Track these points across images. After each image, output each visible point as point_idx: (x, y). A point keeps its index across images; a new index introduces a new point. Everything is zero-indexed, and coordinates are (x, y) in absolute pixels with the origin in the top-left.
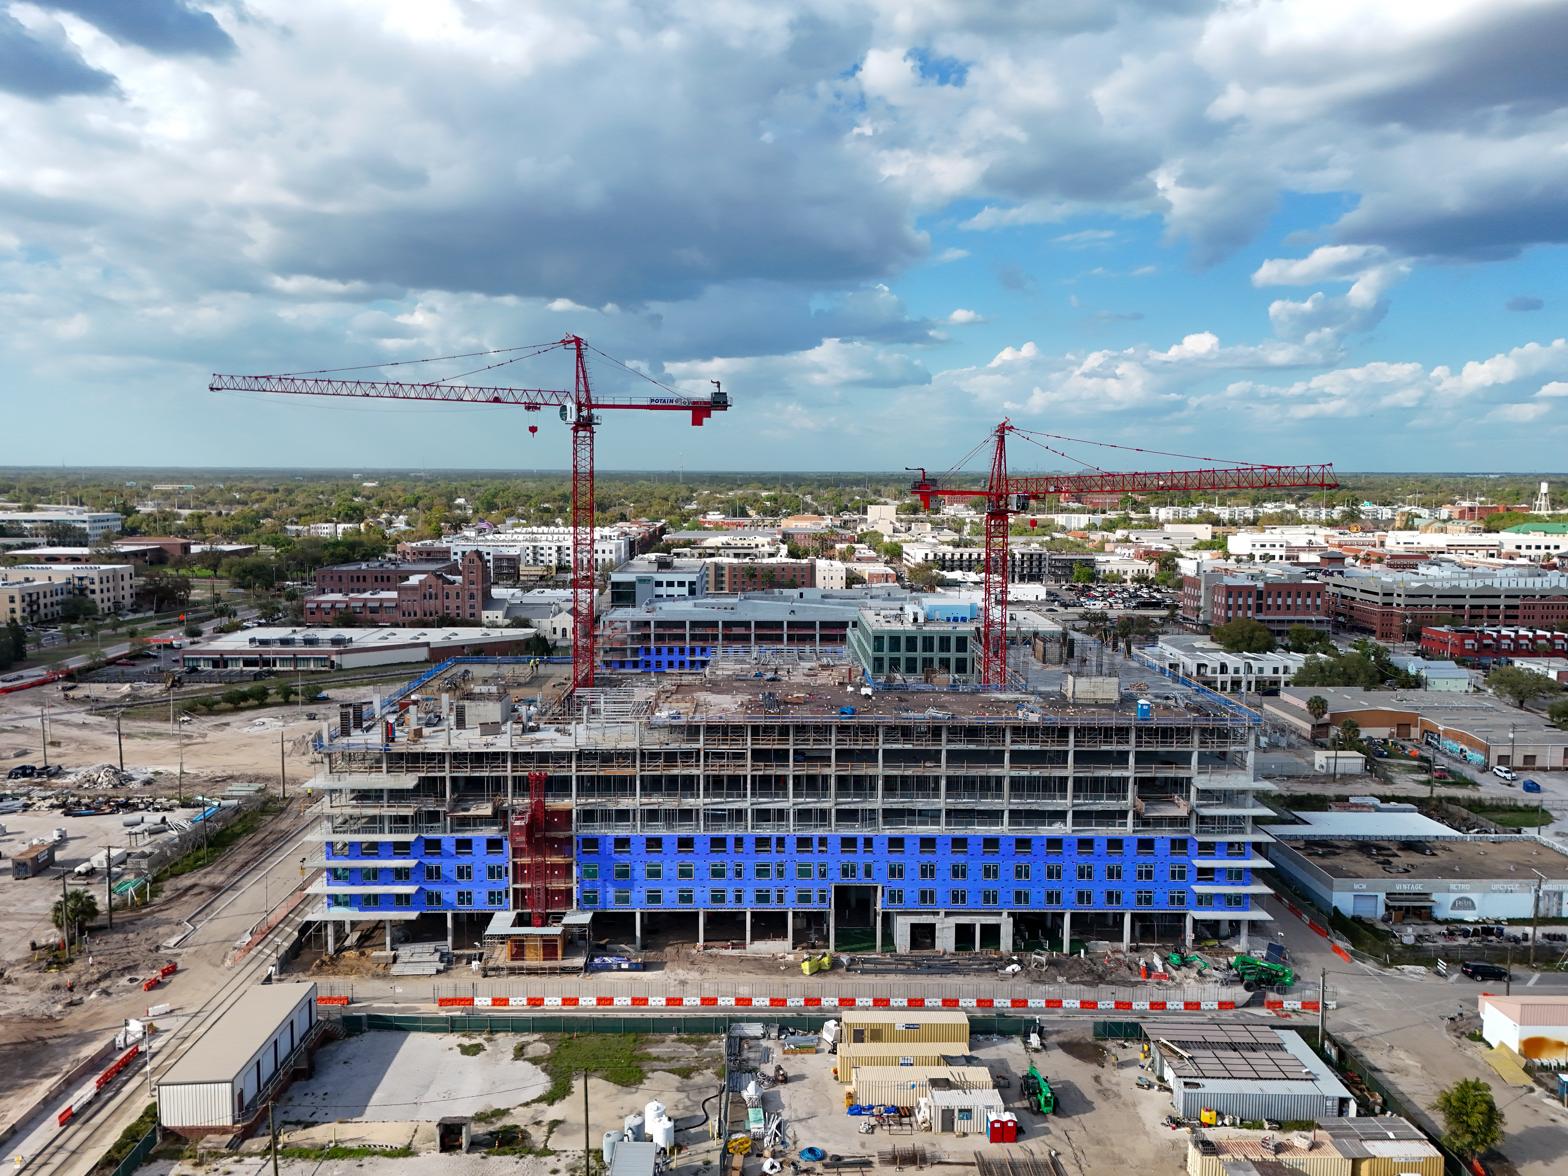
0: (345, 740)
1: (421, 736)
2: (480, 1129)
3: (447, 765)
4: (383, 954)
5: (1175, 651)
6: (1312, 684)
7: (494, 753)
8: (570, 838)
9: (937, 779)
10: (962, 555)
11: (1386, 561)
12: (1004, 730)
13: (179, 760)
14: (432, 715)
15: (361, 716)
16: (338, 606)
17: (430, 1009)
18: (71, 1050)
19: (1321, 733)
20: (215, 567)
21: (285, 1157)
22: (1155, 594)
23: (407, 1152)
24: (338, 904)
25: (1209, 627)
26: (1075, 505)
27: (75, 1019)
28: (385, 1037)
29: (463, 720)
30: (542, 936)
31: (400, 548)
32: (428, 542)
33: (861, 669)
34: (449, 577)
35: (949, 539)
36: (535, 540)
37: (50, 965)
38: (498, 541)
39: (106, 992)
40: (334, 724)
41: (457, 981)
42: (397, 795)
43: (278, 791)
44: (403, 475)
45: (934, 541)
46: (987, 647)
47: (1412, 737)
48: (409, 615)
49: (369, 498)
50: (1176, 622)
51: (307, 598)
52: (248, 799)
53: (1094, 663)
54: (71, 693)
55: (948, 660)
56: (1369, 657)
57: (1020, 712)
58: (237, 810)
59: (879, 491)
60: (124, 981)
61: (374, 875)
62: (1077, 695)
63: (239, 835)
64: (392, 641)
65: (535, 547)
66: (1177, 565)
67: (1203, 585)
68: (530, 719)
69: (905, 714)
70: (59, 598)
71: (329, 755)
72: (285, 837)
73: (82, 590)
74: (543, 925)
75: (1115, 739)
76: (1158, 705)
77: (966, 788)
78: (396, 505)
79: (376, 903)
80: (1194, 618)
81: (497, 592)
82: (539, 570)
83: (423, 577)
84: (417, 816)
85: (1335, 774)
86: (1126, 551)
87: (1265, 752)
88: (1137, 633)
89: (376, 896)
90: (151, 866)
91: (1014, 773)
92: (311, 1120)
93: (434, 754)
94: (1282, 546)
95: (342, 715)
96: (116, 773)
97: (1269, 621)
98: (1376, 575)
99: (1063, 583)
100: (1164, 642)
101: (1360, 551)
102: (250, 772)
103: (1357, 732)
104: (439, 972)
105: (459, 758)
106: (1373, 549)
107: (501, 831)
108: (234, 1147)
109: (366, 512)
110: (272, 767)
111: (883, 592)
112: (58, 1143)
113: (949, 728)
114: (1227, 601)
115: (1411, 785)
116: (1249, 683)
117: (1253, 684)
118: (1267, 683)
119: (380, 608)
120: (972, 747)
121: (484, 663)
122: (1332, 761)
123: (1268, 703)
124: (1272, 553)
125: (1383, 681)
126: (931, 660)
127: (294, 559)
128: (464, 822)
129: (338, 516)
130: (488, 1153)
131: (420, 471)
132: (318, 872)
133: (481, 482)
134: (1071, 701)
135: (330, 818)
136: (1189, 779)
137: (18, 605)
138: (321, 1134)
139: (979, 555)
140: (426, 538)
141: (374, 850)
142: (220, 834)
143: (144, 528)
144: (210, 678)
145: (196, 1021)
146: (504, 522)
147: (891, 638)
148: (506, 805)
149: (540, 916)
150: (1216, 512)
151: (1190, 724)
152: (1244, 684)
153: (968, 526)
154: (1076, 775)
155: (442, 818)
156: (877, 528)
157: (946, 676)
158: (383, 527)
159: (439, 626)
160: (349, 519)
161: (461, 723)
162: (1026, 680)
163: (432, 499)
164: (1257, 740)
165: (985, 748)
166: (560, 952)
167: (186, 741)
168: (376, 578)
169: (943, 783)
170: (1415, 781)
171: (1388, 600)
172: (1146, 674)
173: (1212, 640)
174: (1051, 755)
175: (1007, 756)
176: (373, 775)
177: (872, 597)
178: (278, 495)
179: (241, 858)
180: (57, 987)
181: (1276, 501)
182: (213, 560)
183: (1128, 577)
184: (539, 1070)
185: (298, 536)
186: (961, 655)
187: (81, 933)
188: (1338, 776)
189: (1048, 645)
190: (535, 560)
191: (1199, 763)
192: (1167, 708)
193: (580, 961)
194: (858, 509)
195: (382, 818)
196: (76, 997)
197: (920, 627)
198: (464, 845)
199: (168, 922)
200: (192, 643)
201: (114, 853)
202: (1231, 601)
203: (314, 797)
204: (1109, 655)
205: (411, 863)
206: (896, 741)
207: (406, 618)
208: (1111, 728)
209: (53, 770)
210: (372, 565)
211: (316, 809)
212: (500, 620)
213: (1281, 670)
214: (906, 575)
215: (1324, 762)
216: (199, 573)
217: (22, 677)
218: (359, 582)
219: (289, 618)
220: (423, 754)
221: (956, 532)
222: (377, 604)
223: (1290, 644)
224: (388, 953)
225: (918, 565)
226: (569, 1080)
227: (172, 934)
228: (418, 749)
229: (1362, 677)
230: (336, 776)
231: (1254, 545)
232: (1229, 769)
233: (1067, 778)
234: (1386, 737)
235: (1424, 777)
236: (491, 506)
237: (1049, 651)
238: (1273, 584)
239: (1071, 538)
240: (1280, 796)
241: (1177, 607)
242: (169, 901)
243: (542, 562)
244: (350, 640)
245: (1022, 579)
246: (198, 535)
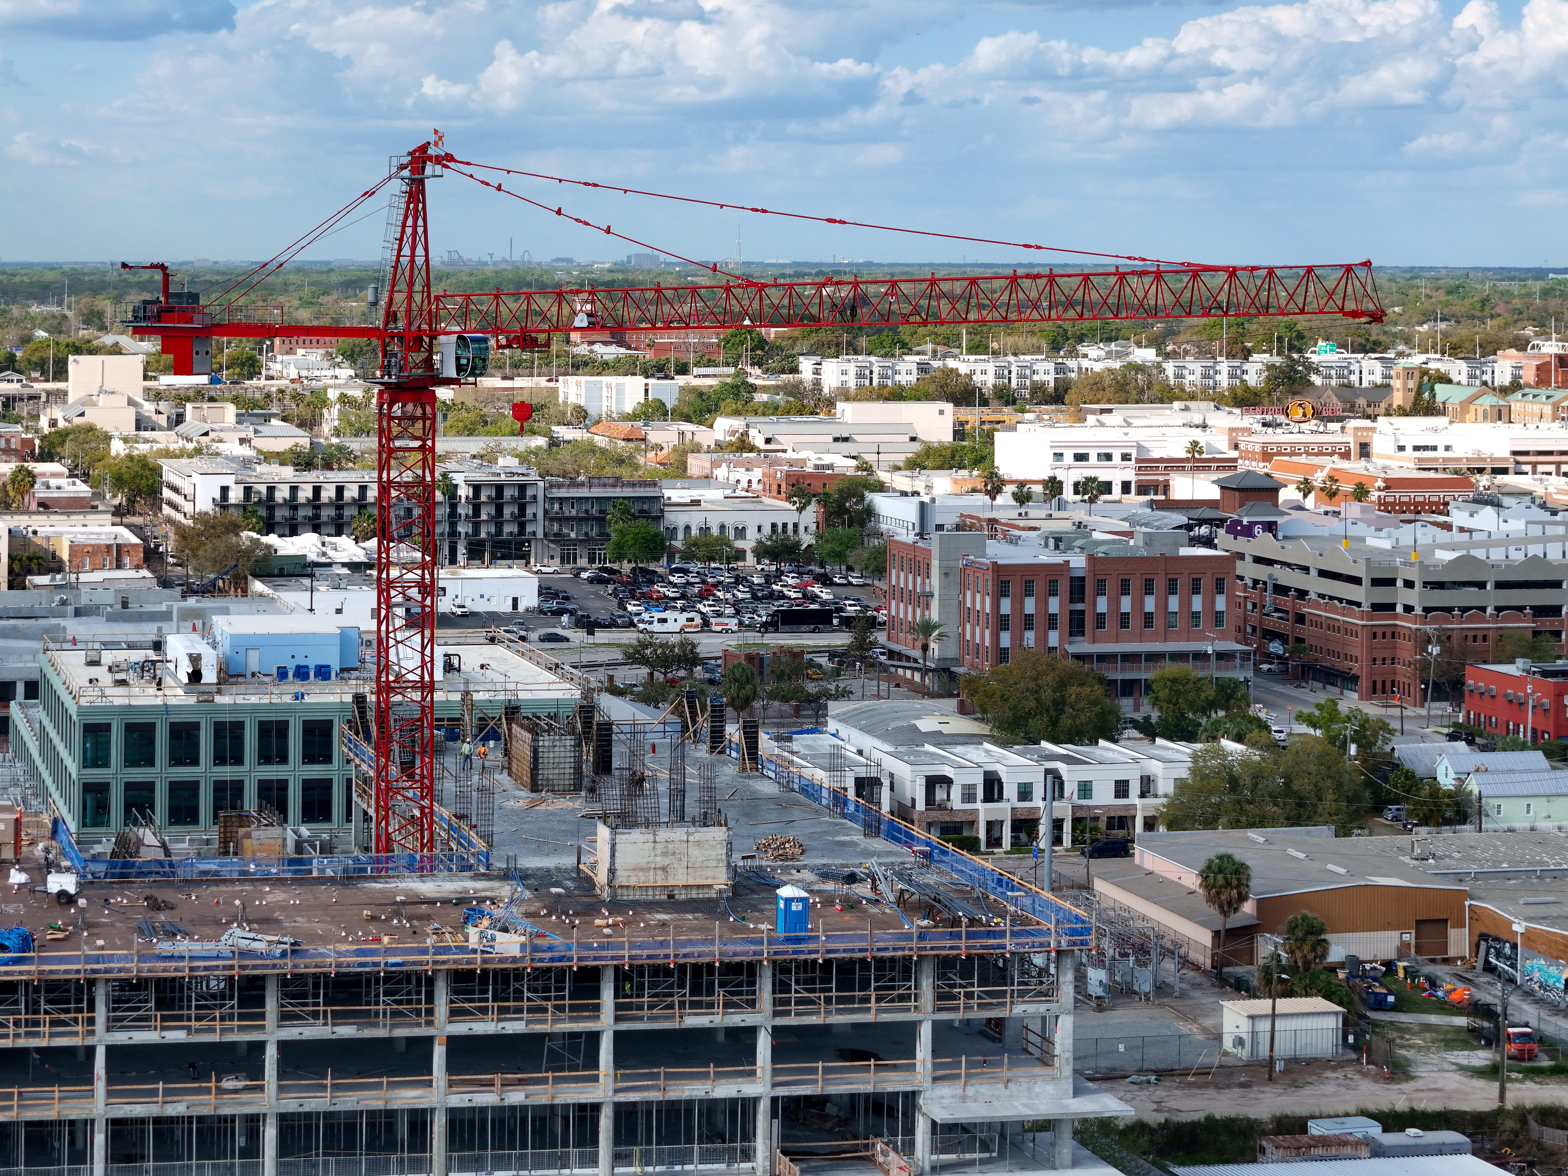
5: (868, 742)
6: (1210, 823)
9: (253, 1123)
10: (317, 490)
11: (1374, 495)
12: (430, 982)
19: (1235, 954)
22: (816, 589)
25: (953, 676)
26: (610, 352)
33: (46, 819)
35: (282, 445)
45: (245, 451)
46: (383, 748)
47: (1452, 953)
50: (871, 665)
53: (663, 788)
55: (283, 785)
56: (1344, 746)
57: (473, 933)
59: (100, 315)
62: (622, 878)
66: (870, 512)
67: (935, 564)
69: (165, 947)
75: (719, 996)
76: (828, 900)
77: (330, 1147)
80: (916, 653)
85: (1271, 1061)
86: (741, 475)
87: (1100, 1009)
88: (772, 696)
91: (458, 1100)
94: (1126, 457)
97: (1102, 658)
98: (1353, 531)
99: (582, 562)
100: (843, 719)
101: (1315, 468)
103: (1321, 947)
106: (1344, 465)
111: (108, 598)
113: (284, 982)
114: (996, 605)
115: (1453, 1081)
116: (1058, 824)
117: (1067, 827)
118: (1102, 825)
120: (347, 1031)
122: (1264, 1026)
123: (1104, 878)
124: (1103, 476)
125: (1378, 809)
126: (237, 787)
134: (606, 895)
136: (911, 1098)
139: (363, 489)
147: (130, 728)
150: (963, 369)
151: (910, 949)
152: (1043, 829)
153: (335, 410)
154: (623, 1098)
156: (92, 417)
157: (276, 831)
162: (488, 838)
164: (1081, 979)
165: (380, 1033)
169: (270, 1134)
170: (1462, 1068)
171: (1382, 595)
172: (796, 814)
173: (963, 710)
174: (556, 1045)
175: (439, 1053)
177: (78, 613)
181: (1109, 340)
183: (747, 544)
186: (316, 771)
188: (1279, 1066)
189: (545, 741)
191: (935, 1053)
192: (851, 905)
194: (41, 366)
197: (207, 698)
202: (1006, 606)
204: (701, 765)
206: (142, 1023)
208: (710, 966)
213: (1135, 788)
214: (169, 545)
215: (1244, 1029)
221: (301, 425)
223: (1155, 716)
225: (201, 518)
229: (1329, 801)
231: (1059, 456)
232: (1012, 1064)
233: (596, 1108)
234: (1391, 955)
235: (1482, 1057)
237: (546, 756)
238: (1107, 560)
239: (600, 441)
240: (1139, 1127)
241: (873, 623)
245: (476, 553)
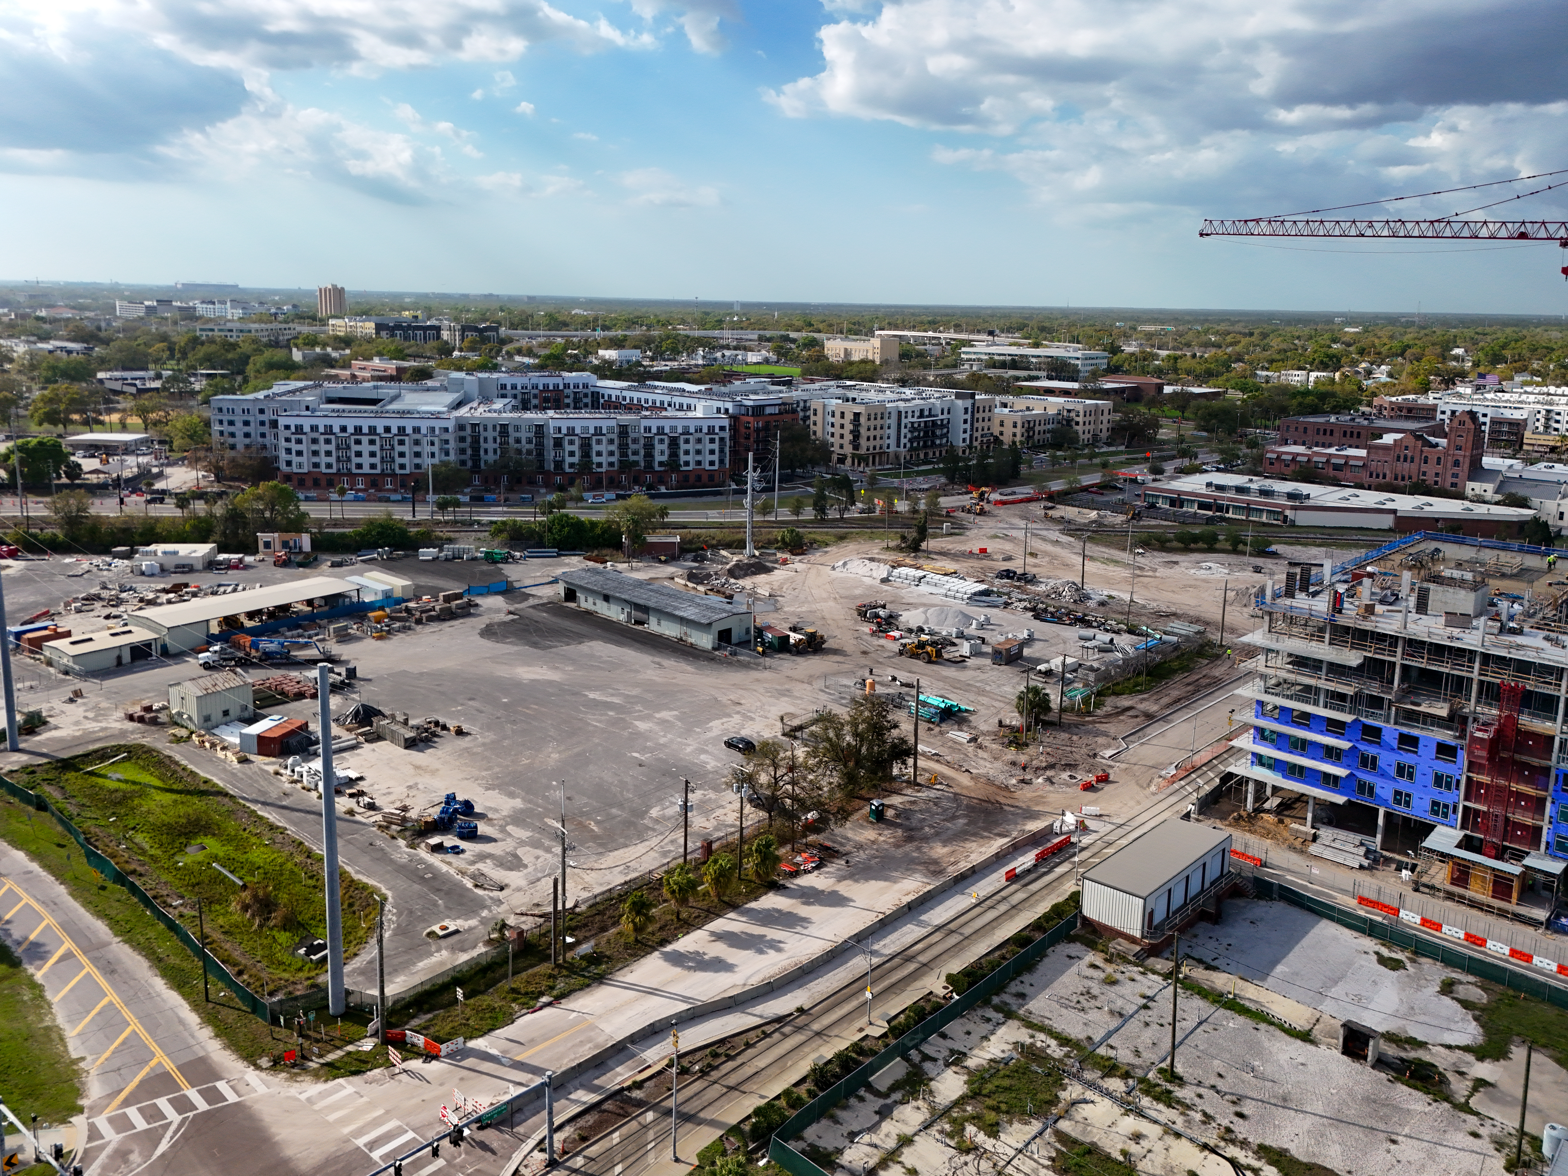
0: (1288, 602)
1: (1373, 614)
2: (1391, 1051)
3: (1399, 650)
4: (1302, 828)
7: (1459, 649)
8: (1548, 769)
13: (1130, 588)
14: (1389, 592)
15: (1308, 580)
16: (1299, 458)
17: (1348, 903)
18: (1020, 821)
20: (1183, 409)
21: (1186, 988)
23: (1306, 1037)
24: (1262, 764)
27: (1025, 795)
28: (1295, 913)
29: (1426, 605)
30: (1494, 869)
31: (1376, 401)
32: (1411, 397)
34: (1431, 438)
36: (1551, 404)
37: (1011, 742)
38: (1500, 401)
39: (1049, 780)
40: (1280, 581)
41: (1382, 884)
42: (1337, 670)
43: (1215, 637)
44: (1392, 320)
48: (1378, 476)
49: (1349, 345)
51: (1269, 448)
52: (1187, 638)
54: (1050, 513)
58: (1176, 647)
60: (1065, 775)
61: (1302, 746)
63: (1174, 672)
64: (1354, 503)
65: (1548, 411)
68: (1511, 618)
70: (1050, 426)
71: (1270, 614)
72: (1217, 684)
73: (1069, 421)
74: (1497, 858)
78: (1379, 353)
79: (1301, 774)
81: (1488, 461)
82: (1551, 440)
83: (1399, 436)
84: (1357, 698)
89: (1301, 768)
90: (1097, 680)
92: (1213, 963)
93: (1385, 635)
95: (1288, 574)
96: (1077, 590)
102: (1191, 613)
104: (1362, 867)
105: (1414, 646)
107: (1456, 738)
108: (1140, 960)
109: (1344, 360)
110: (1212, 612)
112: (1003, 894)
119: (1346, 464)
121: (1462, 543)
127: (1260, 406)
128: (1412, 717)
129: (1311, 364)
130: (1397, 1079)
131: (1412, 315)
132: (1245, 727)
133: (1488, 330)
135: (1264, 677)
137: (1019, 431)
138: (1221, 981)
140: (1410, 393)
141: (1305, 720)
142: (1159, 665)
143: (1126, 367)
144: (1166, 516)
145: (1121, 832)
146: (1512, 379)
148: (1466, 710)
149: (1495, 846)
155: (1386, 706)
158: (1359, 377)
159: (1411, 493)
160: (1323, 366)
161: (1422, 607)
163: (1423, 348)
166: (1515, 895)
167: (1138, 572)
168: (1345, 433)
176: (1314, 644)
178: (1253, 339)
179: (1175, 694)
180: (1014, 764)
182: (1182, 401)
184: (1470, 1017)
185: (1267, 382)
187: (1037, 724)
190: (1547, 427)
193: (1541, 914)
195: (1317, 690)
196: (1028, 777)
198: (1409, 742)
199: (1105, 734)
200: (1154, 480)
201: (1069, 660)
203: (1251, 652)
205: (1344, 745)
207: (1373, 480)
209: (1029, 577)
210: (1342, 418)
211: (1250, 664)
212: (1489, 495)
216: (1168, 414)
217: (1014, 493)
218: (1326, 435)
219: (1248, 466)
220: (1373, 632)
222: (1342, 461)
224: (1307, 829)
226: (1507, 1042)
227: (1108, 746)
228: (1368, 626)
230: (1275, 636)
236: (1496, 359)
242: (1108, 716)
243: (1556, 430)
244: (1308, 496)
246: (1172, 376)
